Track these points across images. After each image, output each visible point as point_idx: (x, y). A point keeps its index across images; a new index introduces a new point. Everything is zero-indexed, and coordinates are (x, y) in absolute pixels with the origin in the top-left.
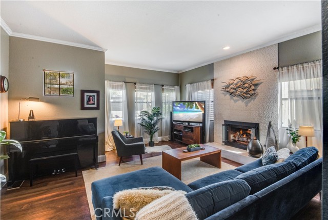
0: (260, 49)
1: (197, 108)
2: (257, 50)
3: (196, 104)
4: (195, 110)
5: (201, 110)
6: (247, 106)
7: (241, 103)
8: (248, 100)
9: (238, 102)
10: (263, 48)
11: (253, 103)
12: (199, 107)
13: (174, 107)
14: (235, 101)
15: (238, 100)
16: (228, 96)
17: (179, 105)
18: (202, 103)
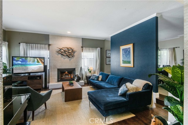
0: (76, 37)
1: (38, 62)
2: (75, 37)
3: (37, 59)
4: (37, 63)
5: (42, 64)
6: (70, 61)
7: (67, 59)
8: (70, 58)
9: (65, 59)
10: (77, 38)
11: (73, 60)
12: (40, 61)
13: (14, 62)
14: (64, 58)
15: (65, 58)
16: (60, 55)
17: (21, 60)
18: (42, 59)
